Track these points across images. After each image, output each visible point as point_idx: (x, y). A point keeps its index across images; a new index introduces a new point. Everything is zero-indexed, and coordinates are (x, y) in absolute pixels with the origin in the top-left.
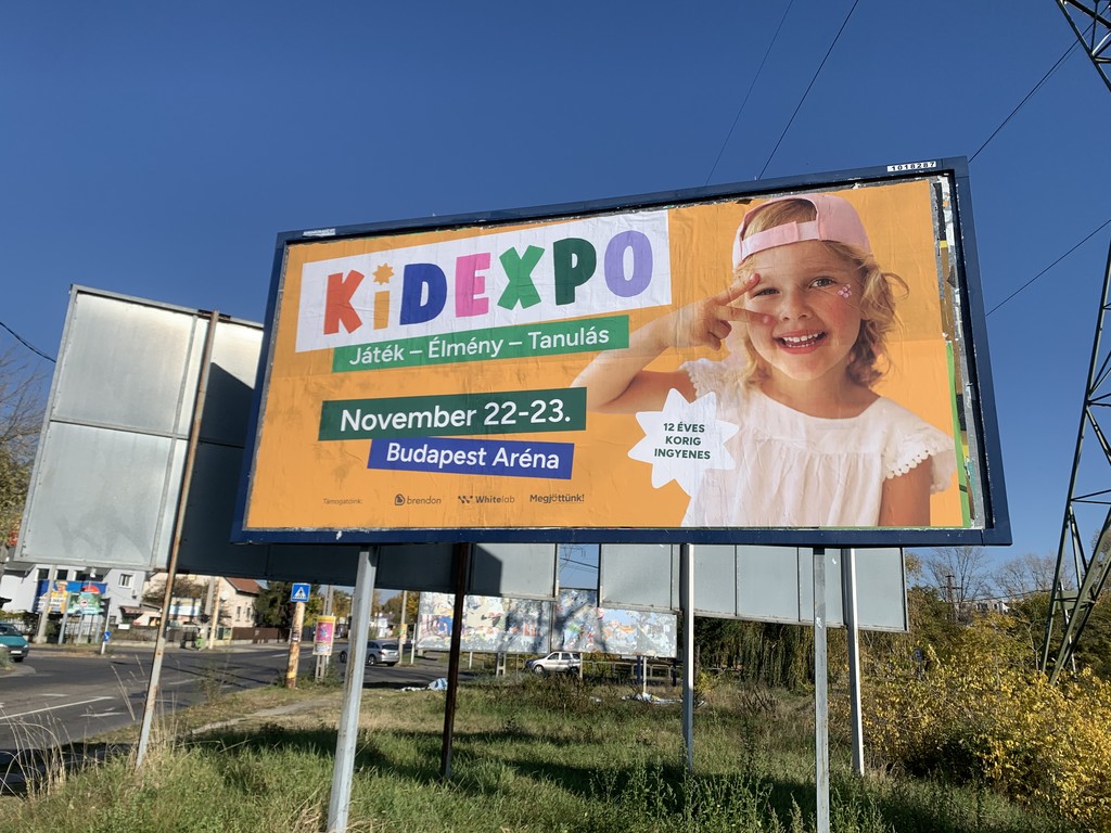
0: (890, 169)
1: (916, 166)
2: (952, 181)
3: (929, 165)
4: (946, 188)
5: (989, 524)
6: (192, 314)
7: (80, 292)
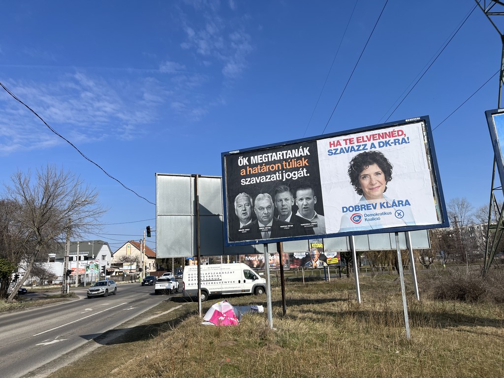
0: (406, 120)
1: (414, 119)
2: (425, 123)
3: (418, 119)
4: (423, 126)
5: (443, 222)
6: (189, 176)
7: (158, 175)
